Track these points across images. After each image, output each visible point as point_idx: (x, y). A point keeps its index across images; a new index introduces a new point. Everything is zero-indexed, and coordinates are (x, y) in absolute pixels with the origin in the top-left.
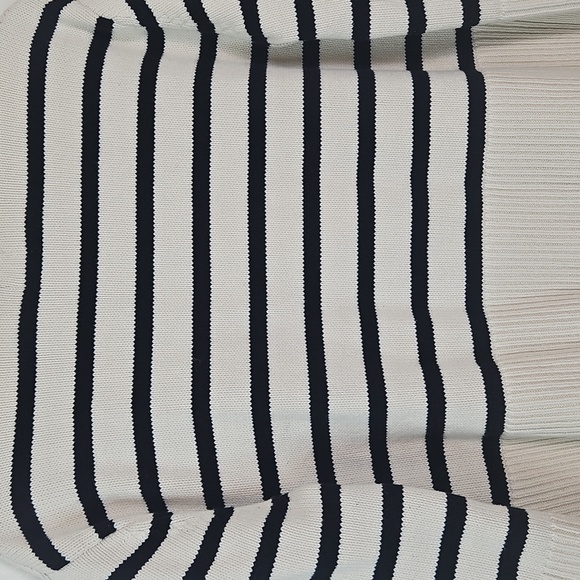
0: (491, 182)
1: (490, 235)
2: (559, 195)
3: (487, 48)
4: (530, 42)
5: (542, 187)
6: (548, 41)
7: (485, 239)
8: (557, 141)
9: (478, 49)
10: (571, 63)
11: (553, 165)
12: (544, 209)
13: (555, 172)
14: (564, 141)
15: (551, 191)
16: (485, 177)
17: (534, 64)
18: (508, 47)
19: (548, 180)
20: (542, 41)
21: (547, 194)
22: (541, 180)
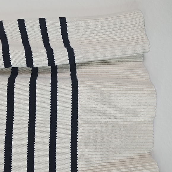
0: (81, 121)
1: (80, 142)
2: (106, 126)
3: (81, 69)
4: (96, 67)
5: (100, 122)
6: (103, 67)
7: (78, 144)
8: (104, 106)
9: (78, 69)
10: (111, 76)
11: (103, 114)
12: (101, 131)
13: (105, 117)
14: (107, 106)
15: (103, 124)
16: (79, 119)
17: (98, 76)
18: (89, 69)
19: (102, 120)
20: (101, 67)
21: (102, 125)
22: (100, 120)
